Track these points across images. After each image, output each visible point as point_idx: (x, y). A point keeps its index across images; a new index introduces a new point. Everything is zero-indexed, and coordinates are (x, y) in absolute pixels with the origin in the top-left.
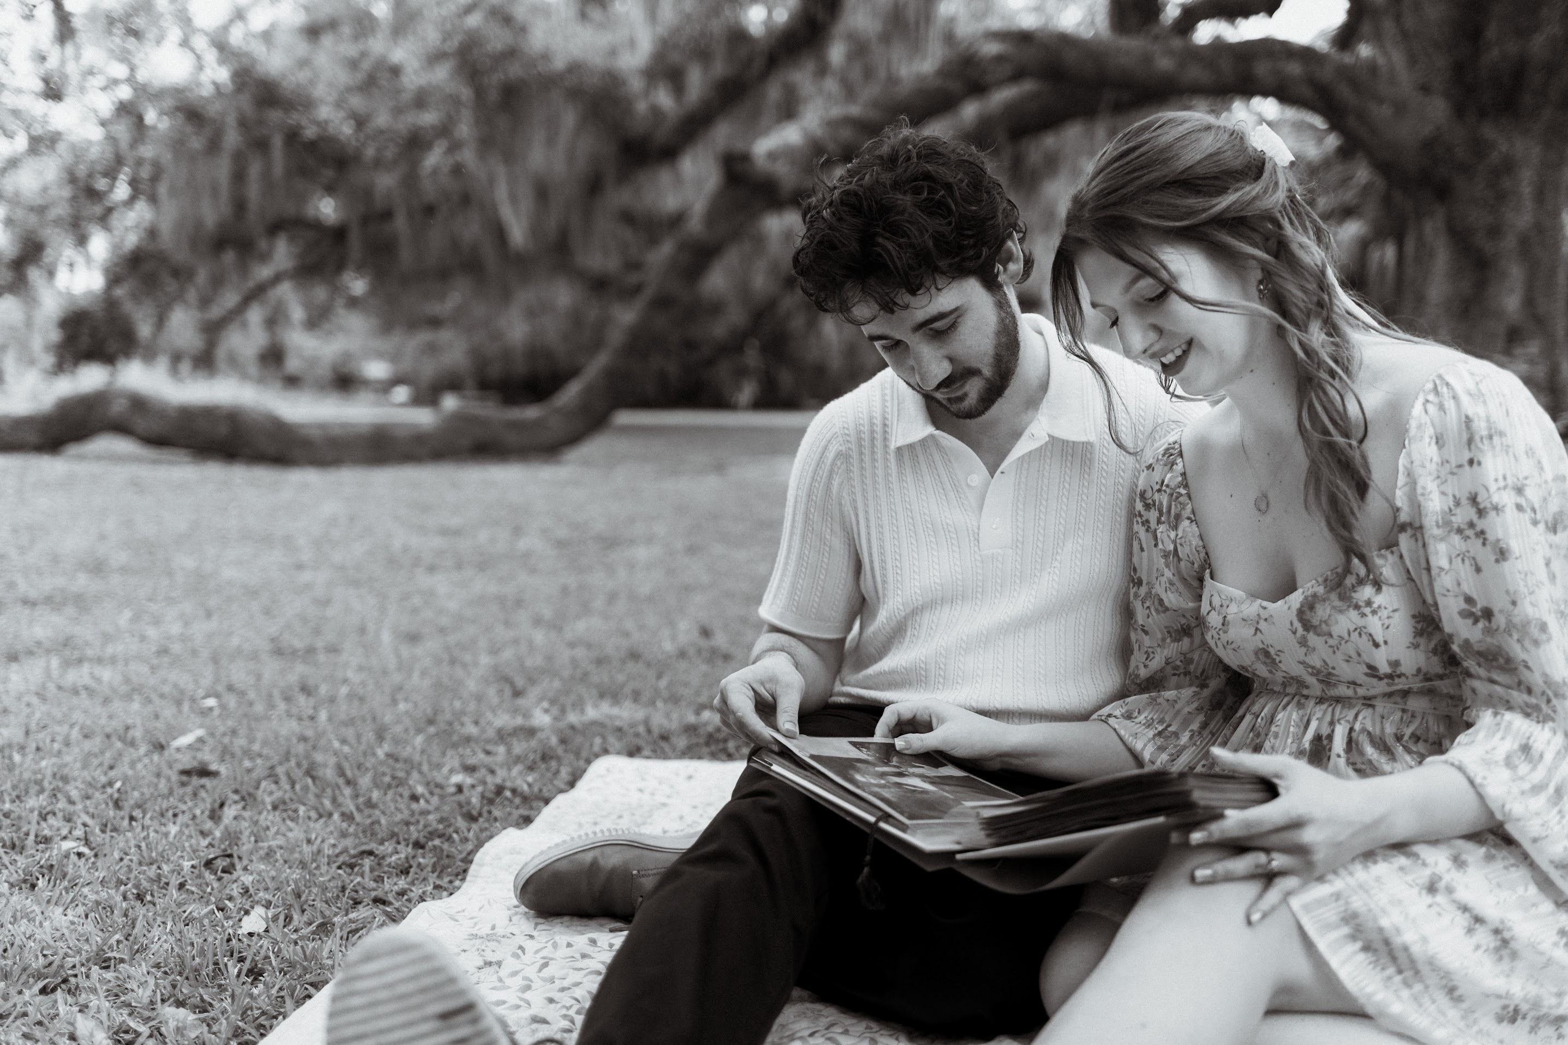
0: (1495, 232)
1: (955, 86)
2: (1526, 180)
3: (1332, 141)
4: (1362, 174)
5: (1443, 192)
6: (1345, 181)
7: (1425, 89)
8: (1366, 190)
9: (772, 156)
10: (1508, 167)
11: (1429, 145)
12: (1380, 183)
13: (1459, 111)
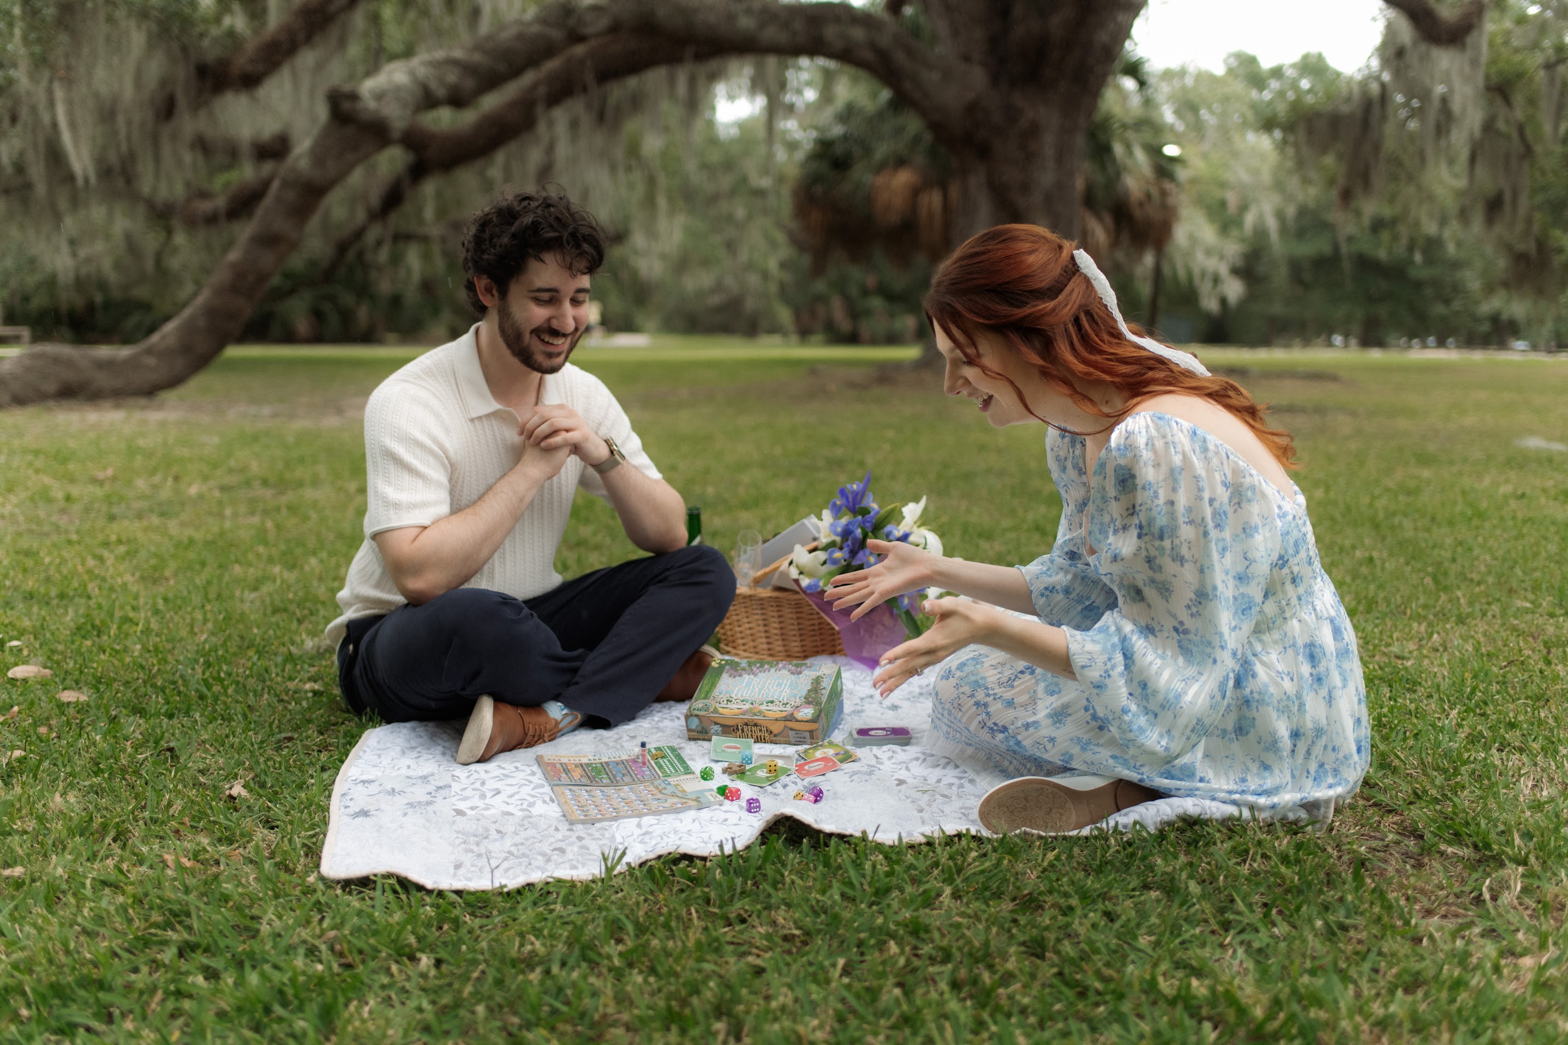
0: (1025, 188)
1: (557, 34)
2: (1048, 143)
3: (885, 95)
4: (913, 124)
5: (984, 152)
6: (899, 131)
7: (967, 58)
8: (916, 140)
9: (379, 96)
10: (1034, 131)
11: (972, 108)
12: (928, 137)
13: (995, 80)
